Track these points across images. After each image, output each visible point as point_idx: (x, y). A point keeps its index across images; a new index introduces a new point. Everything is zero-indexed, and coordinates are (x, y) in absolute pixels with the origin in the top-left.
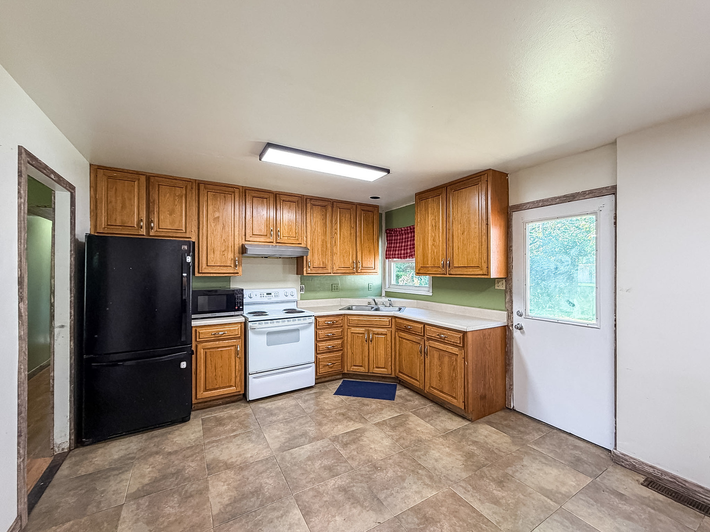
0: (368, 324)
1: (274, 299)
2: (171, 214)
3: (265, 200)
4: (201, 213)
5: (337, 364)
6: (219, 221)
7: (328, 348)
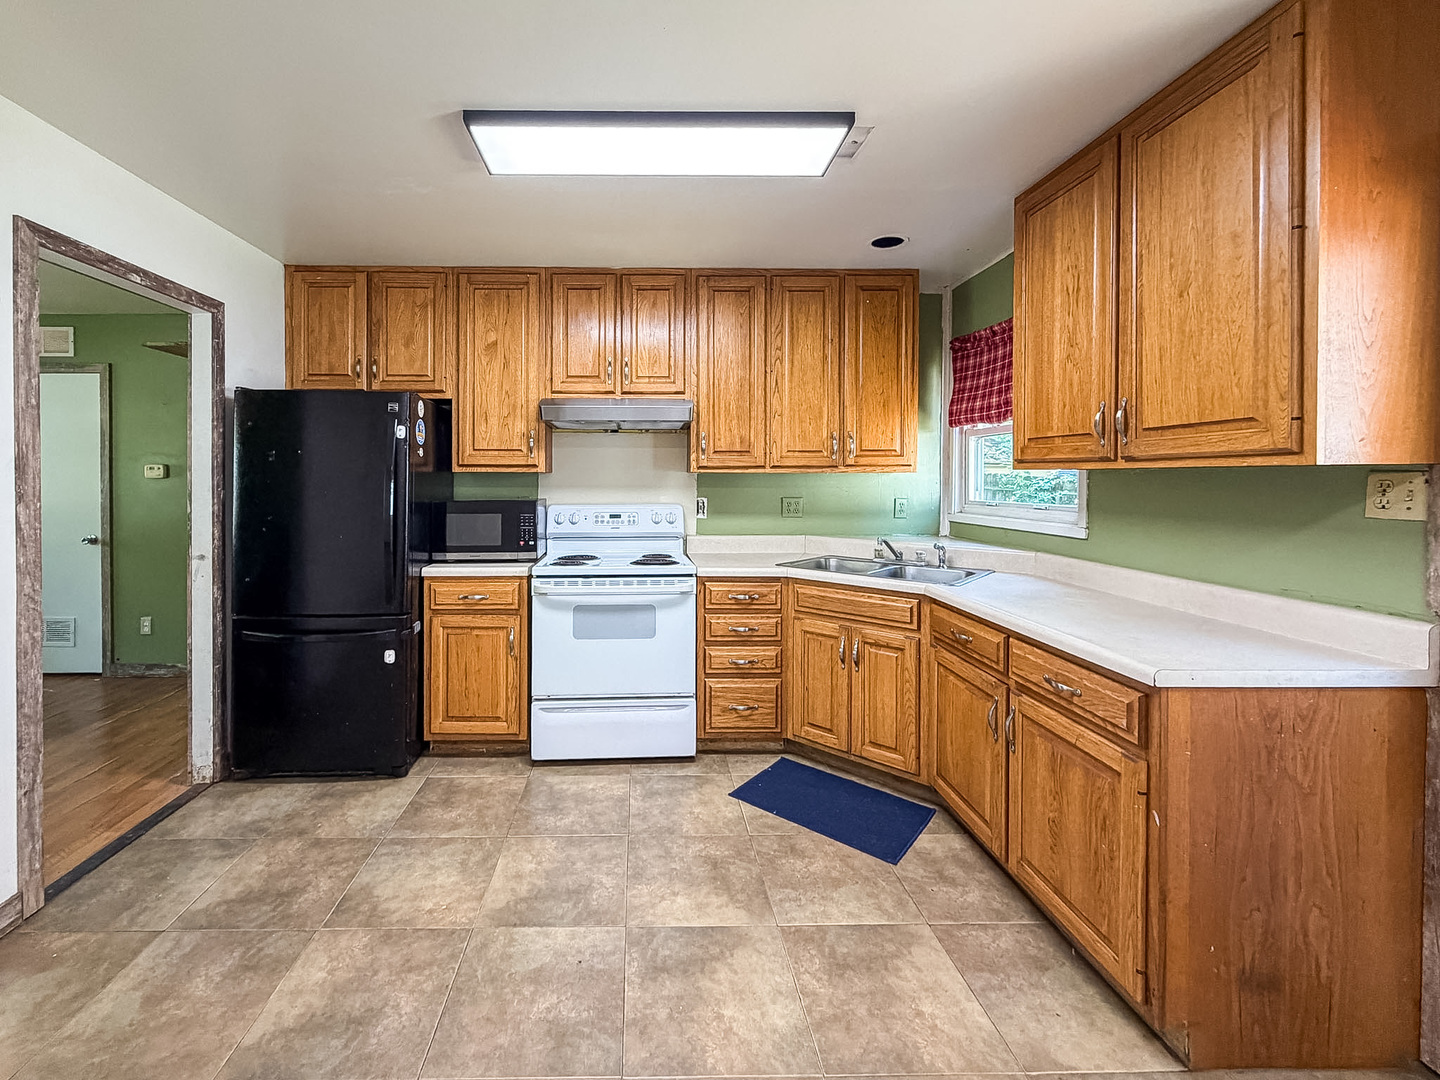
0: (849, 610)
1: (625, 529)
2: (407, 345)
3: (595, 293)
4: (462, 337)
5: (760, 711)
6: (496, 351)
7: (736, 664)
